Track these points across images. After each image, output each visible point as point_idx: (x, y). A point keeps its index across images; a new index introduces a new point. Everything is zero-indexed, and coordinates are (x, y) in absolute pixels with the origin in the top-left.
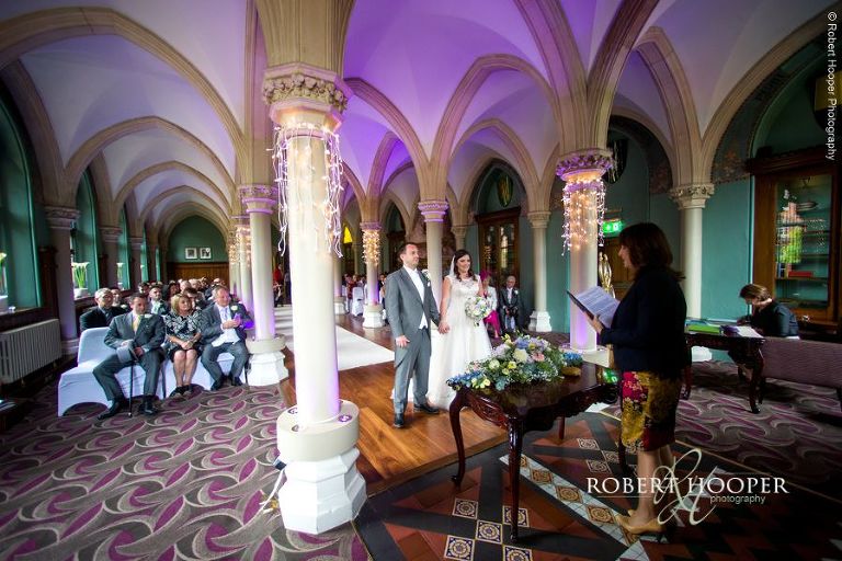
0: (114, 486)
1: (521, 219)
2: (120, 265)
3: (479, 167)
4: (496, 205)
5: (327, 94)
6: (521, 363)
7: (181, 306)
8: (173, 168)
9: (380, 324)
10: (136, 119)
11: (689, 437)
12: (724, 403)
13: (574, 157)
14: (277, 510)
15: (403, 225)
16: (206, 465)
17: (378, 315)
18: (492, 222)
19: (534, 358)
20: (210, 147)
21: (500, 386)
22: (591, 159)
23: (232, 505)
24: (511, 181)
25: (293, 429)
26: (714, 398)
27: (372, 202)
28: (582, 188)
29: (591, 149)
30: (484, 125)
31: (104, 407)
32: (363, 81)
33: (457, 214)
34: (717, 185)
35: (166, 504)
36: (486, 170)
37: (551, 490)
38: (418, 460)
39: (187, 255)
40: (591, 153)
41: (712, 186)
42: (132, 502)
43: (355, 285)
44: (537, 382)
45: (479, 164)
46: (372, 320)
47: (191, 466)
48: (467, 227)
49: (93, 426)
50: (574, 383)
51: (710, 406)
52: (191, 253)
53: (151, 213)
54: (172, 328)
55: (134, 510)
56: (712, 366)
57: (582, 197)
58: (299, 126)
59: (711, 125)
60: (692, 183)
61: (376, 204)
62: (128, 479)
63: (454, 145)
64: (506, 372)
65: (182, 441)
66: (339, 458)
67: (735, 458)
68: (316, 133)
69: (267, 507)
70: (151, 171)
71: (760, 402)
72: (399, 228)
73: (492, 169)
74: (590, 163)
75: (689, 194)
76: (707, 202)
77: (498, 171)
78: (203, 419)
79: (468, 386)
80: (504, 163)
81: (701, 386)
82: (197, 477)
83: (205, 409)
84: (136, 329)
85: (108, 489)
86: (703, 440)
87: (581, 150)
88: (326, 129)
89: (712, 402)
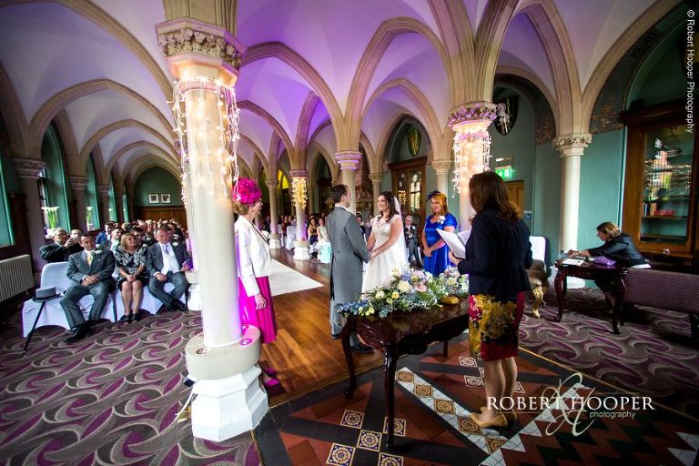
0: (57, 397)
1: (427, 167)
2: (89, 209)
3: (392, 122)
4: (407, 156)
5: (218, 48)
6: (405, 294)
7: (128, 242)
8: (129, 125)
9: (307, 257)
10: (89, 82)
11: (556, 355)
12: (592, 326)
13: (463, 109)
14: (189, 420)
15: (330, 174)
16: (138, 380)
17: (306, 249)
18: (403, 170)
19: (417, 288)
20: (156, 105)
21: (383, 315)
22: (477, 111)
23: (152, 416)
24: (419, 134)
25: (198, 352)
26: (582, 321)
27: (300, 153)
28: (469, 138)
29: (478, 102)
30: (391, 85)
31: (63, 329)
32: (283, 45)
33: (374, 162)
34: (595, 134)
35: (95, 414)
36: (398, 125)
37: (429, 403)
38: (319, 376)
39: (151, 200)
40: (478, 105)
41: (590, 136)
42: (69, 413)
43: (289, 224)
44: (418, 310)
45: (392, 120)
46: (301, 254)
47: (125, 380)
48: (382, 175)
49: (51, 346)
50: (451, 310)
51: (578, 328)
52: (154, 198)
53: (116, 163)
54: (122, 261)
55: (69, 419)
56: (584, 293)
57: (469, 145)
58: (192, 80)
59: (590, 80)
60: (572, 134)
61: (303, 156)
62: (71, 391)
63: (365, 104)
64: (389, 301)
65: (123, 358)
66: (240, 375)
67: (594, 375)
68: (210, 87)
69: (181, 417)
70: (110, 128)
71: (622, 325)
72: (327, 176)
73: (403, 124)
74: (477, 114)
75: (569, 143)
76: (586, 150)
77: (408, 126)
78: (144, 339)
79: (355, 314)
80: (413, 118)
81: (572, 310)
82: (128, 390)
83: (148, 330)
84: (90, 263)
85: (50, 401)
86: (567, 358)
87: (469, 103)
88: (219, 82)
89: (580, 324)
